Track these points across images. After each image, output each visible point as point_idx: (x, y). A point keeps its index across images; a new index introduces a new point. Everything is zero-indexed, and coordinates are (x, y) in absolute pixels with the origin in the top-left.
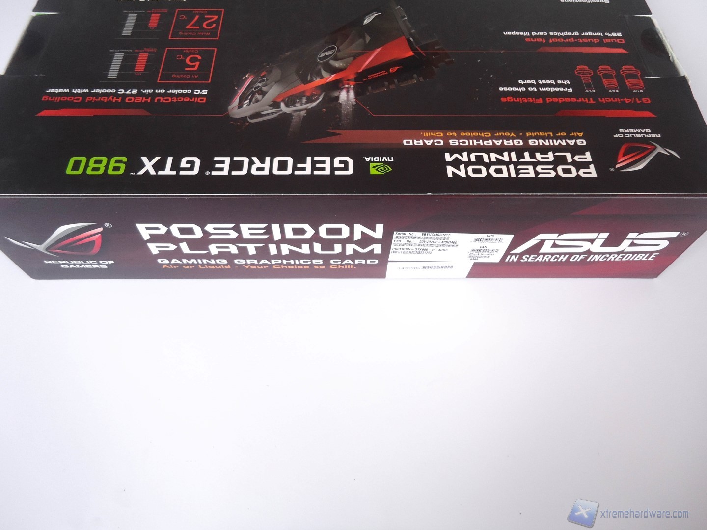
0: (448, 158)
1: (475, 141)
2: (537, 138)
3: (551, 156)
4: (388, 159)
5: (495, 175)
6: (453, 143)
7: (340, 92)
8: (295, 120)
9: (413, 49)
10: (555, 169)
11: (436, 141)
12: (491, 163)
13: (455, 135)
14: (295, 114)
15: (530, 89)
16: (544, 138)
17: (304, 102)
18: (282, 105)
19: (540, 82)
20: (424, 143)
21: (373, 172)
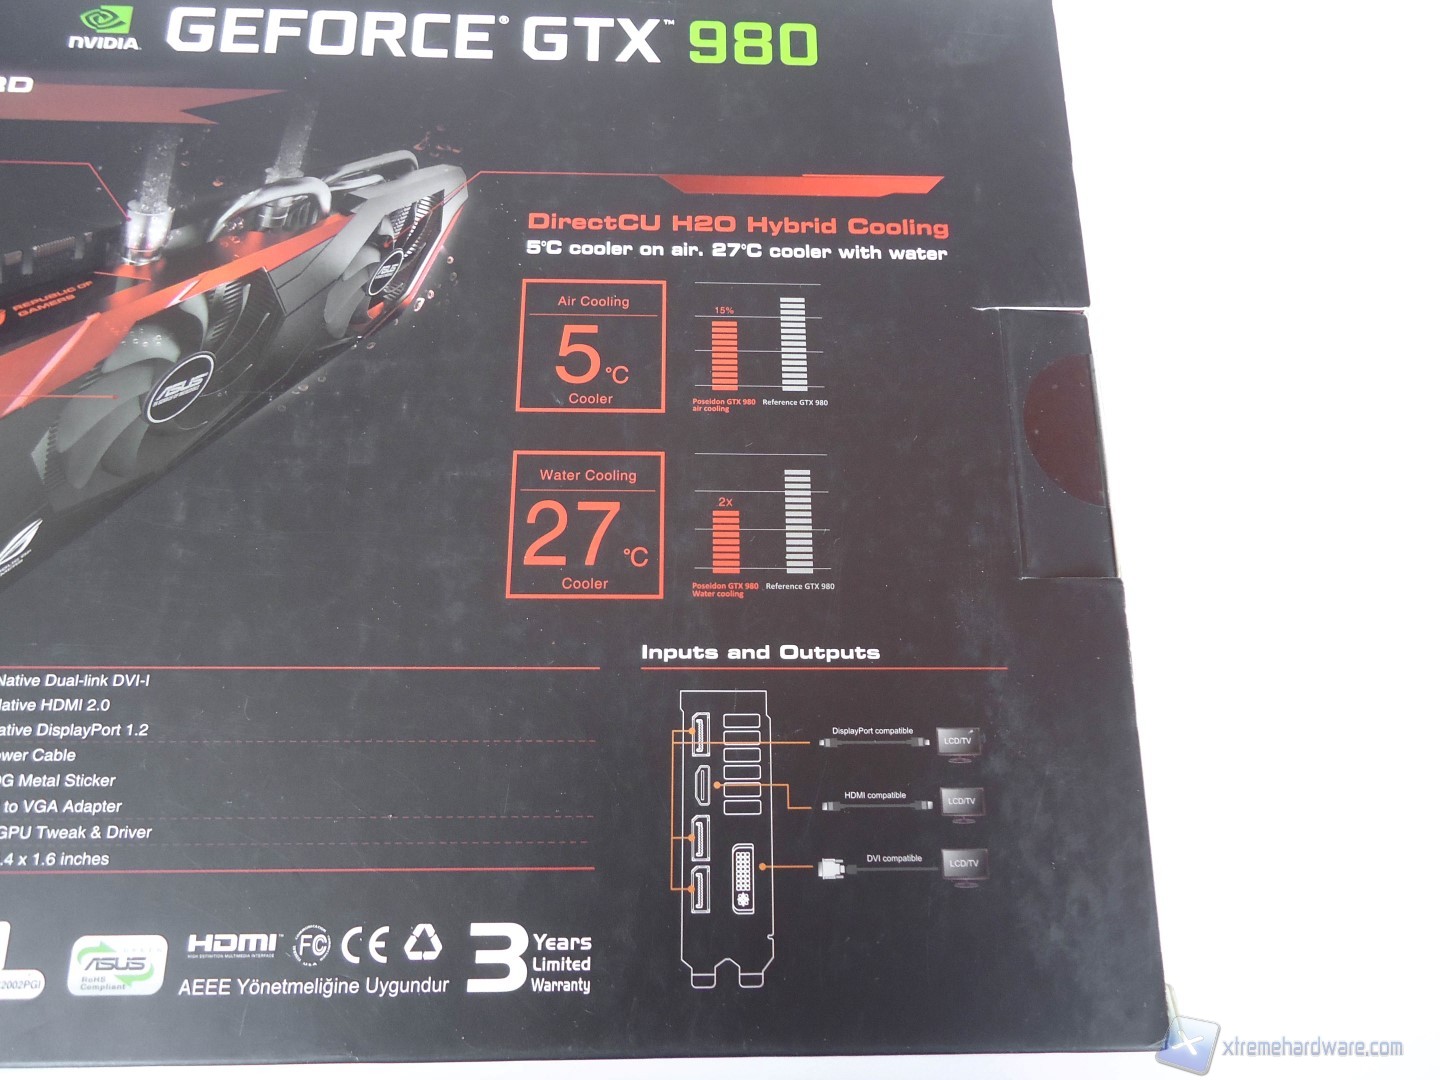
4: (85, 42)
7: (166, 241)
8: (294, 155)
14: (296, 173)
17: (268, 211)
18: (326, 203)
21: (125, 13)
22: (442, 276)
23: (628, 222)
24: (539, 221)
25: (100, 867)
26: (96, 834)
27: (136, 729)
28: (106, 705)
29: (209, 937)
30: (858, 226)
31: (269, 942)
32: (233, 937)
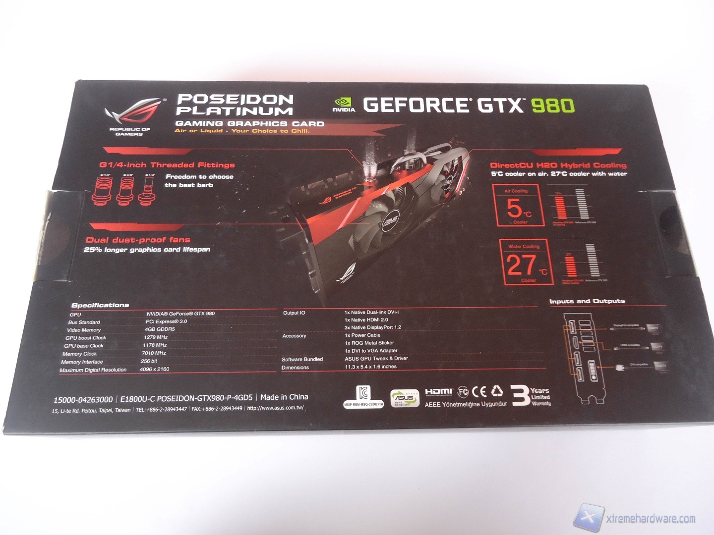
0: (290, 111)
1: (267, 126)
2: (215, 128)
3: (209, 111)
4: (338, 110)
5: (257, 96)
6: (284, 124)
7: (377, 174)
8: (412, 146)
9: (306, 227)
10: (210, 100)
11: (298, 125)
12: (257, 106)
13: (281, 131)
14: (413, 151)
15: (204, 177)
16: (209, 127)
17: (407, 163)
18: (425, 161)
19: (193, 185)
20: (308, 123)
21: (349, 100)
22: (466, 184)
23: (523, 165)
24: (494, 165)
25: (394, 369)
26: (391, 359)
27: (397, 327)
28: (387, 320)
29: (431, 390)
30: (597, 165)
31: (450, 391)
32: (438, 390)
